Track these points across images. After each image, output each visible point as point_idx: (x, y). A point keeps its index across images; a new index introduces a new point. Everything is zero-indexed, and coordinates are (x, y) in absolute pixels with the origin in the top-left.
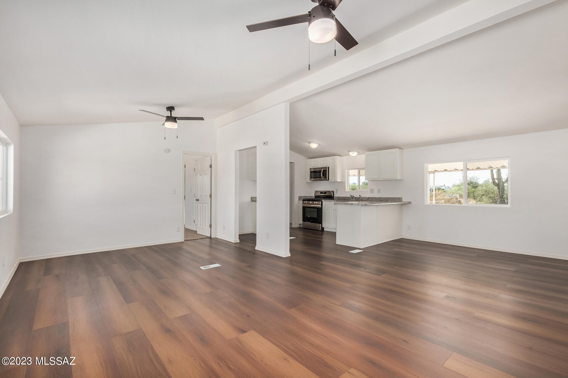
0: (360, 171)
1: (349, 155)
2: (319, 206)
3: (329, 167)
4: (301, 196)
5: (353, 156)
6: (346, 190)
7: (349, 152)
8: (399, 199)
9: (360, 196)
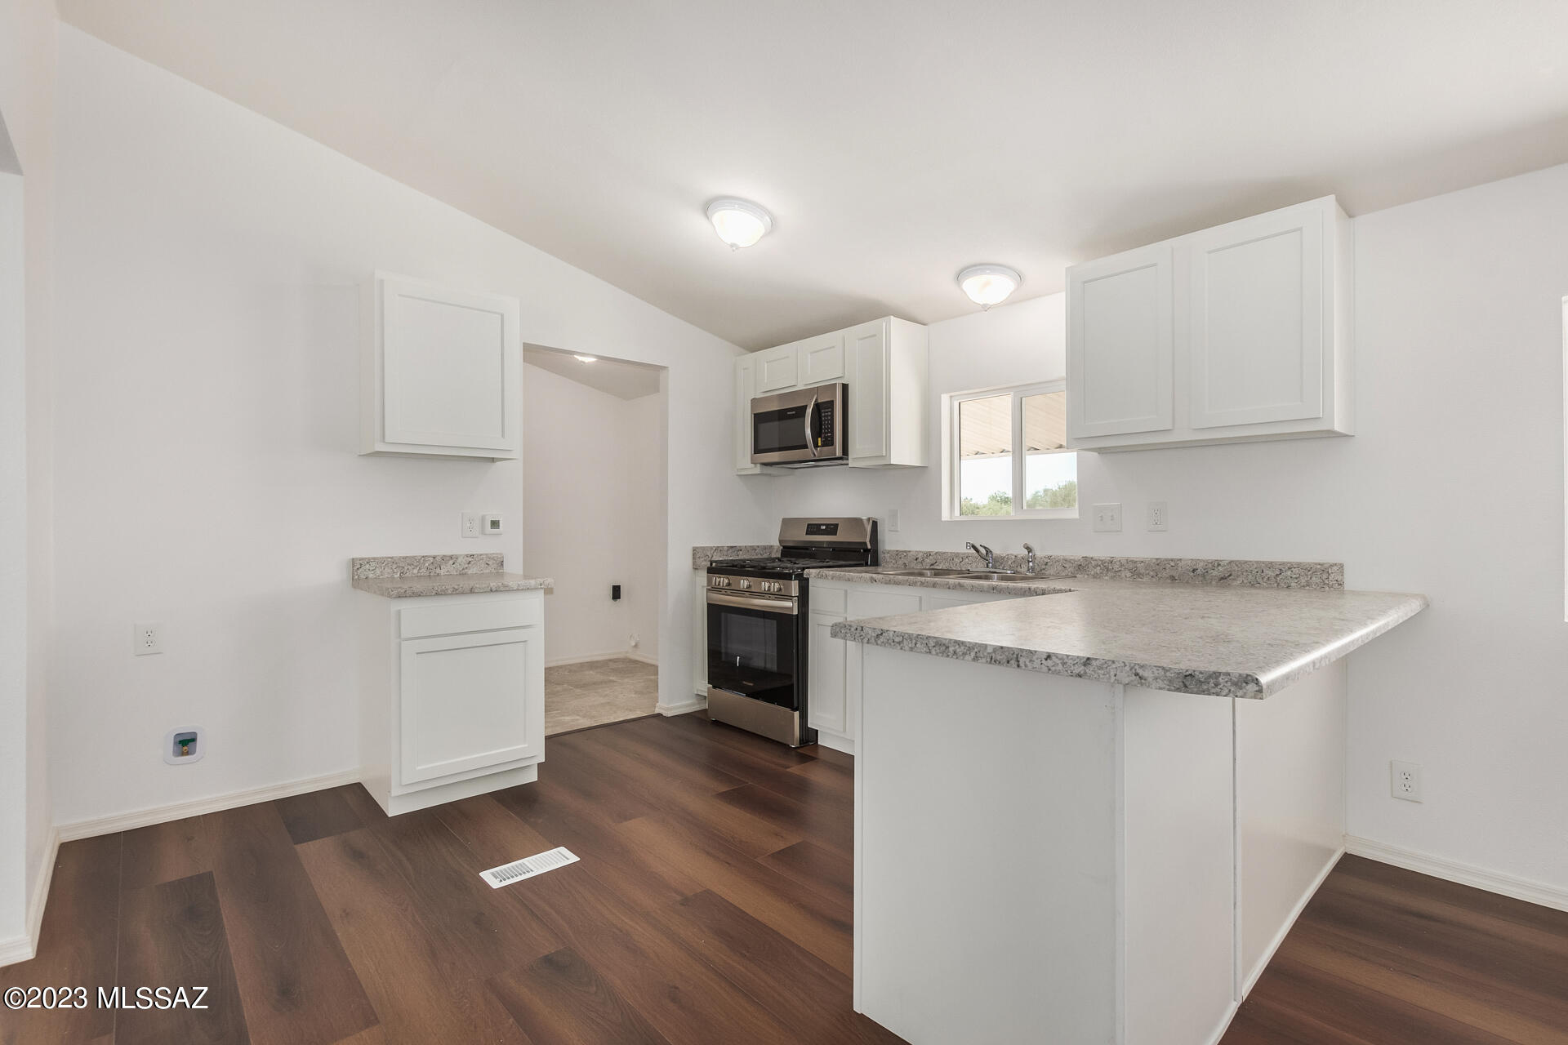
0: (1024, 399)
2: (789, 604)
3: (845, 387)
4: (703, 548)
6: (945, 516)
7: (960, 278)
8: (1325, 575)
9: (1029, 549)
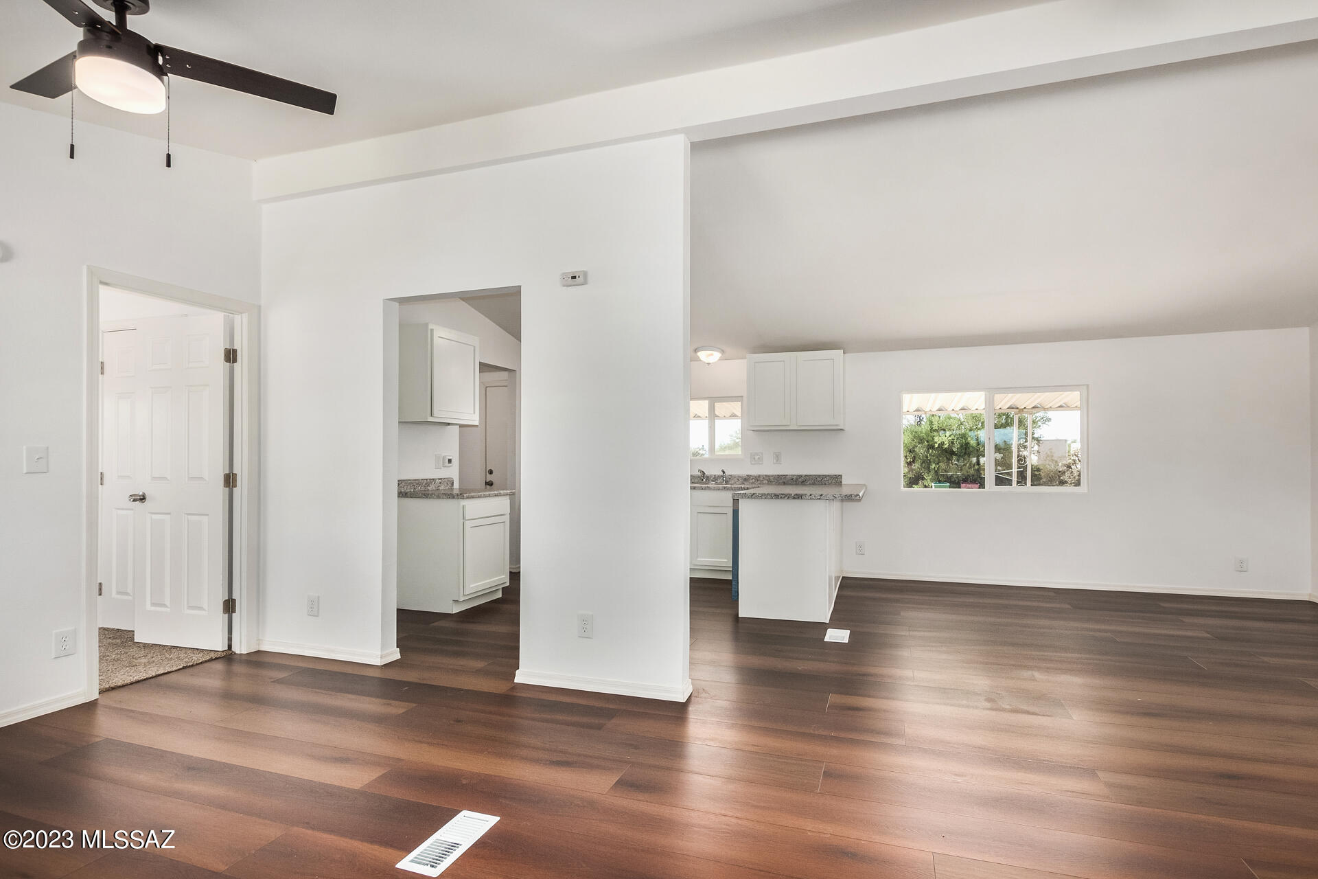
0: (719, 404)
1: (698, 360)
5: (709, 364)
7: (696, 351)
8: (836, 480)
9: (724, 472)
